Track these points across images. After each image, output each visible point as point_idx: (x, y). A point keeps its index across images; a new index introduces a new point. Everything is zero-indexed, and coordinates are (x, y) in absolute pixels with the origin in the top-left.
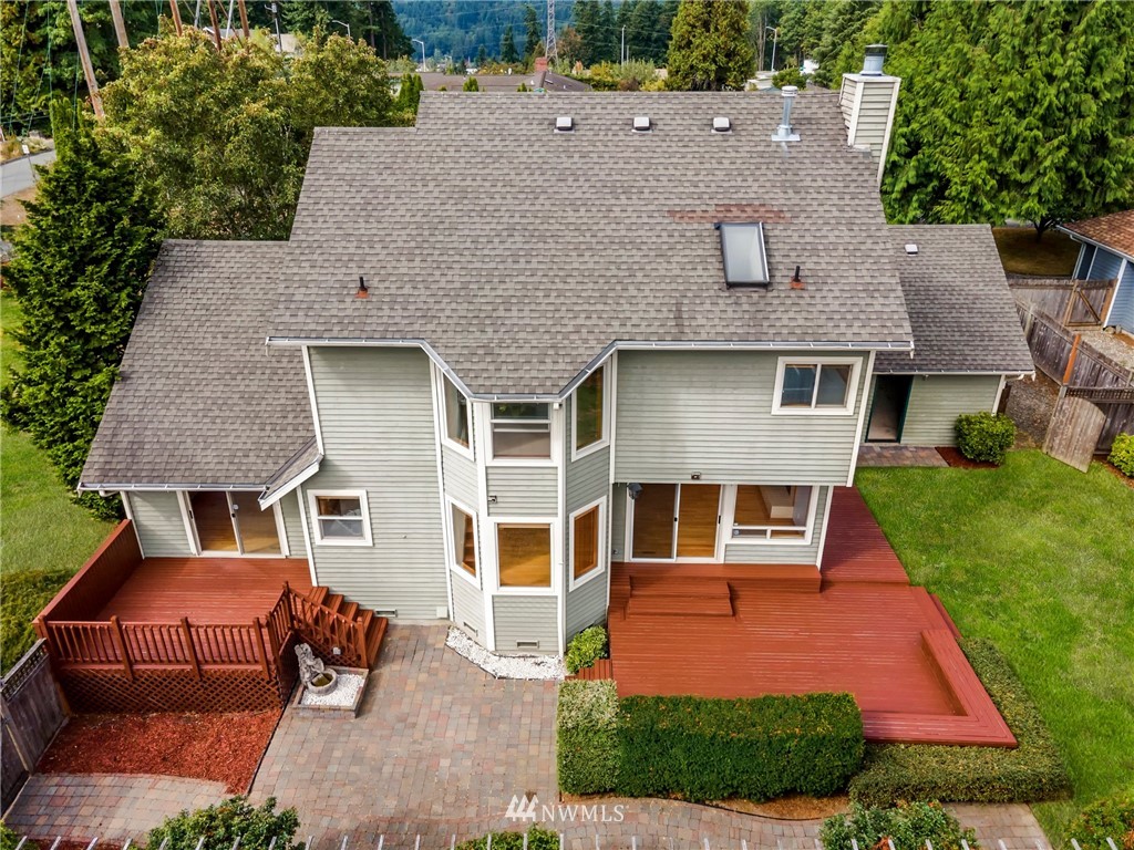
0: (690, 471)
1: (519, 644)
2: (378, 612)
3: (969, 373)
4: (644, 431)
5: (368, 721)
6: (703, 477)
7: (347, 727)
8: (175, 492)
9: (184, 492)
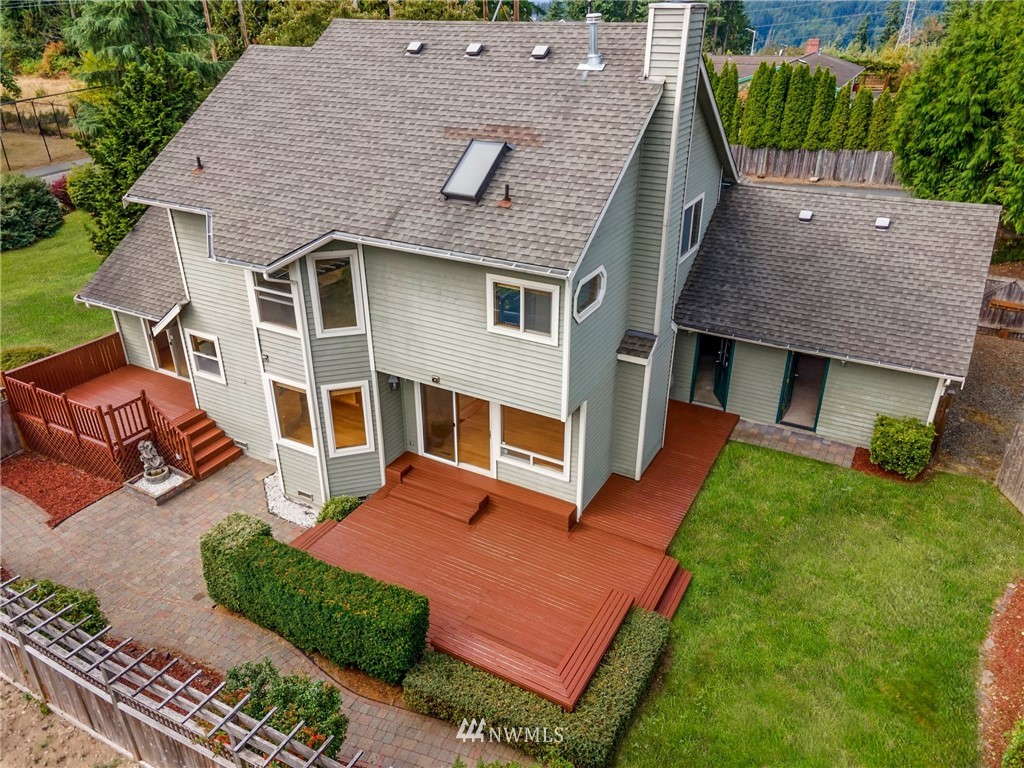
0: (431, 374)
1: (300, 493)
2: (238, 443)
3: (879, 364)
4: (392, 327)
5: (166, 510)
6: (441, 381)
7: (148, 509)
8: (139, 318)
9: (144, 319)
